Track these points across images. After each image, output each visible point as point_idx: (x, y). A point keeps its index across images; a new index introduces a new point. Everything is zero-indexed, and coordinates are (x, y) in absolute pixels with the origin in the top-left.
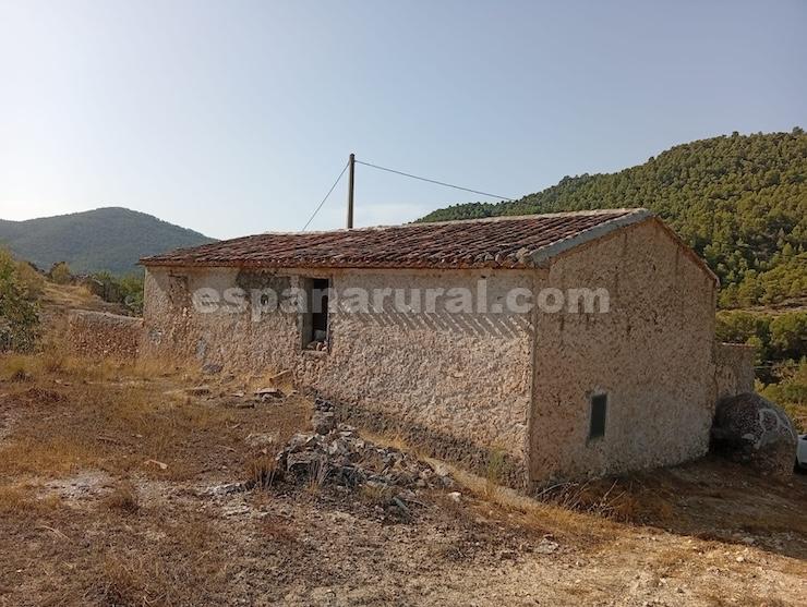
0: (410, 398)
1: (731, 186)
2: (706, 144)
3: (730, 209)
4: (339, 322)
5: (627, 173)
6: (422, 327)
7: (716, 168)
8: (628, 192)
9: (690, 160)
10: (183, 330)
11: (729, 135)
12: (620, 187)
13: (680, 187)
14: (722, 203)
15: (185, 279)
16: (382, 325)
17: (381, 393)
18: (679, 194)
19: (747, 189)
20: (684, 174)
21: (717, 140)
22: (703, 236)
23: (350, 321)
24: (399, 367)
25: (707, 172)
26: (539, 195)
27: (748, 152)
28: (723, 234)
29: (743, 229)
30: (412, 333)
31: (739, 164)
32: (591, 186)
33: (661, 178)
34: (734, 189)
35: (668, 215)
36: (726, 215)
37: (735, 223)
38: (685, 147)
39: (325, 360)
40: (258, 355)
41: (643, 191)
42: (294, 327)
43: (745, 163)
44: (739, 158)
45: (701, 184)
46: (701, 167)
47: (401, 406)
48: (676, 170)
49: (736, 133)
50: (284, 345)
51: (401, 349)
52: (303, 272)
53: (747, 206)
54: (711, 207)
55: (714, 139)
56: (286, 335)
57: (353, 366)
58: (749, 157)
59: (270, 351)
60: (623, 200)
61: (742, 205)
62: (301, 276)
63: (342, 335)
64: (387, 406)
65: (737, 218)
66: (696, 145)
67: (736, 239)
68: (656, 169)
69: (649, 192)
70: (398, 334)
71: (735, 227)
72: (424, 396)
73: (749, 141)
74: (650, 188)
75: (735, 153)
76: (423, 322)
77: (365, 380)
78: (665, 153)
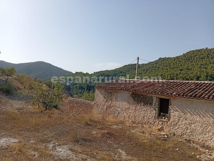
0: (203, 137)
1: (206, 62)
2: (199, 51)
3: (206, 68)
4: (173, 112)
5: (177, 57)
6: (209, 117)
7: (201, 57)
8: (177, 62)
9: (194, 55)
10: (109, 107)
11: (205, 48)
12: (175, 61)
13: (192, 62)
14: (203, 66)
15: (111, 93)
16: (192, 115)
17: (191, 135)
18: (191, 63)
19: (210, 63)
20: (193, 58)
21: (202, 50)
22: (199, 75)
23: (178, 113)
24: (199, 128)
25: (199, 58)
26: (153, 62)
27: (210, 53)
28: (204, 75)
29: (210, 74)
30: (204, 119)
31: (208, 56)
32: (167, 61)
33: (187, 59)
34: (207, 63)
35: (189, 69)
36: (204, 70)
37: (207, 72)
38: (193, 51)
39: (167, 123)
40: (139, 117)
41: (181, 62)
42: (154, 112)
43: (210, 56)
44: (208, 54)
45: (198, 61)
46: (197, 57)
47: (199, 139)
48: (190, 57)
49: (207, 48)
50: (150, 116)
51: (200, 123)
52: (158, 96)
53: (210, 67)
54: (200, 67)
55: (201, 49)
56: (151, 113)
57: (179, 126)
58: (211, 54)
59: (144, 117)
60: (176, 65)
61: (209, 67)
62: (157, 97)
63: (175, 116)
64: (193, 139)
65: (208, 71)
66: (196, 50)
67: (207, 76)
68: (185, 57)
69: (183, 63)
70: (198, 118)
71: (207, 73)
72: (209, 137)
73: (210, 50)
74: (183, 62)
75: (207, 53)
76: (209, 116)
77: (184, 130)
78: (187, 52)
